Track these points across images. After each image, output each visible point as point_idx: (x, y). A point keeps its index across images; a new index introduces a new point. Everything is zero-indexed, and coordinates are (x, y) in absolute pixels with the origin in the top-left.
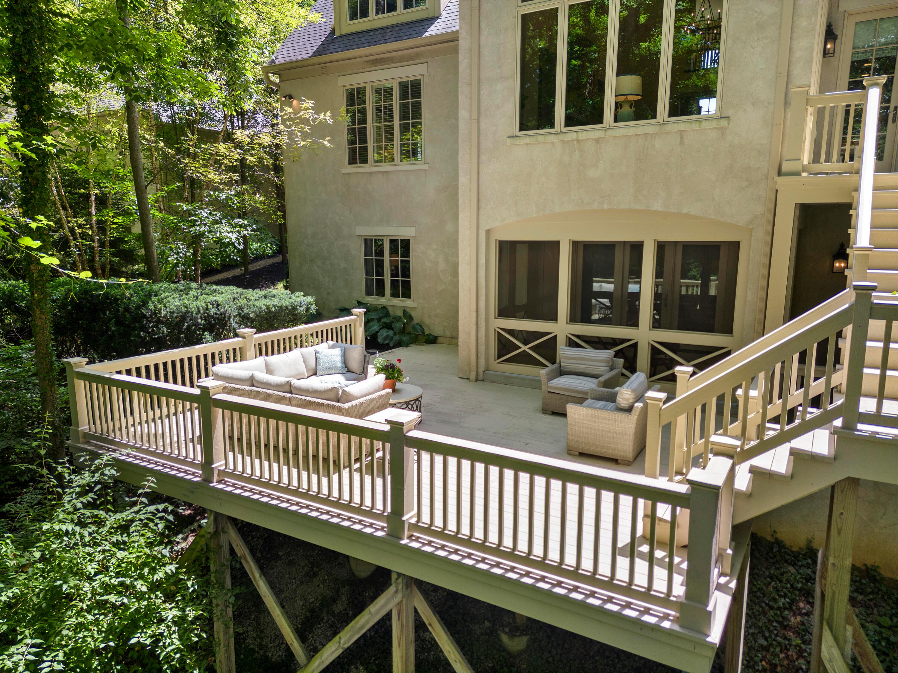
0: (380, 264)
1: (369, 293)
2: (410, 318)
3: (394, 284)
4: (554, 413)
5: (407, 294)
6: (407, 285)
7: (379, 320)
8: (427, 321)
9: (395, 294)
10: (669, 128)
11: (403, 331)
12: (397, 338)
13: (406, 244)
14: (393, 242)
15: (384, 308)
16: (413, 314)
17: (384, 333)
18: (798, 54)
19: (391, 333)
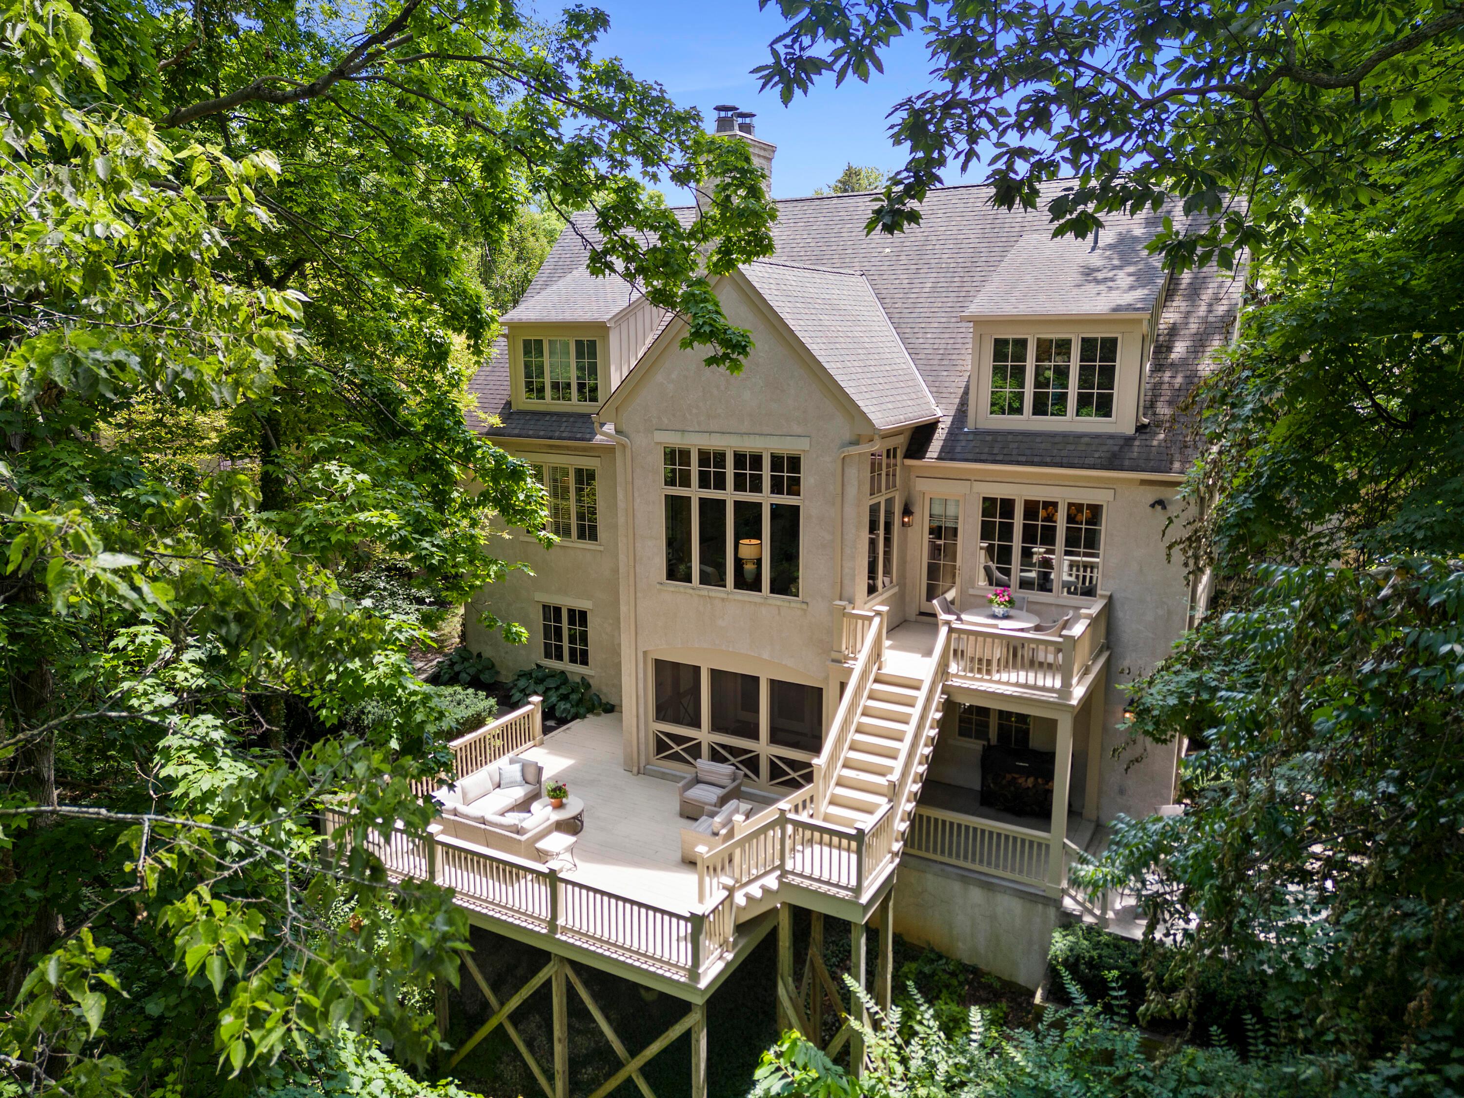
0: (558, 632)
1: (548, 655)
2: (588, 686)
3: (573, 652)
4: (688, 818)
5: (585, 662)
6: (584, 653)
7: (557, 688)
8: (605, 689)
9: (573, 660)
10: (770, 601)
11: (580, 702)
12: (573, 710)
13: (583, 615)
14: (571, 612)
15: (563, 672)
16: (591, 682)
17: (562, 706)
18: (846, 570)
19: (568, 706)
